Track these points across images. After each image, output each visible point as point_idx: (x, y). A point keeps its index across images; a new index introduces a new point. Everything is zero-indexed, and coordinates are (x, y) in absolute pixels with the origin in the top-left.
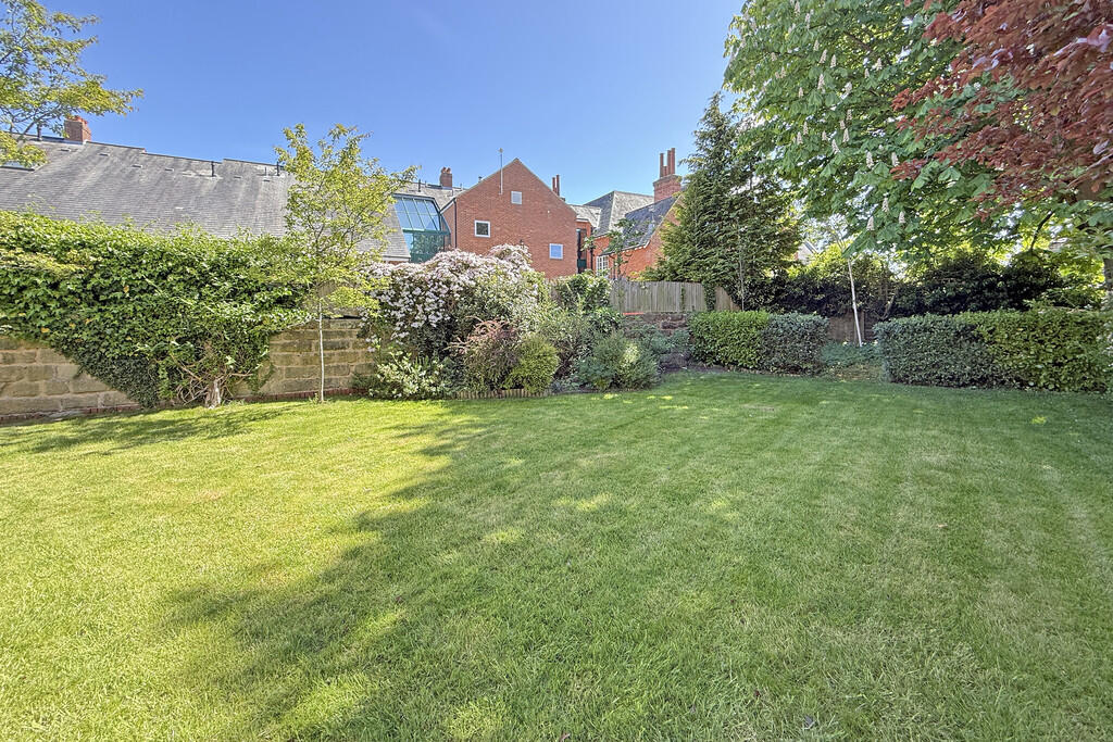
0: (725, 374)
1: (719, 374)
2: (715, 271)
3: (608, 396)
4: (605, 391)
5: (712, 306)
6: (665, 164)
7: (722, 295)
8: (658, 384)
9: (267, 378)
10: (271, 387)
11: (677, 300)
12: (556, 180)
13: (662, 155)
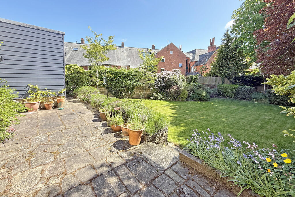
0: (226, 99)
1: (224, 99)
2: (225, 74)
3: (199, 102)
4: (198, 101)
5: (223, 83)
6: (212, 42)
7: (226, 80)
8: (210, 100)
9: (134, 94)
10: (134, 96)
11: (214, 81)
12: (181, 46)
13: (211, 39)
